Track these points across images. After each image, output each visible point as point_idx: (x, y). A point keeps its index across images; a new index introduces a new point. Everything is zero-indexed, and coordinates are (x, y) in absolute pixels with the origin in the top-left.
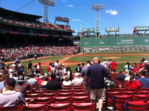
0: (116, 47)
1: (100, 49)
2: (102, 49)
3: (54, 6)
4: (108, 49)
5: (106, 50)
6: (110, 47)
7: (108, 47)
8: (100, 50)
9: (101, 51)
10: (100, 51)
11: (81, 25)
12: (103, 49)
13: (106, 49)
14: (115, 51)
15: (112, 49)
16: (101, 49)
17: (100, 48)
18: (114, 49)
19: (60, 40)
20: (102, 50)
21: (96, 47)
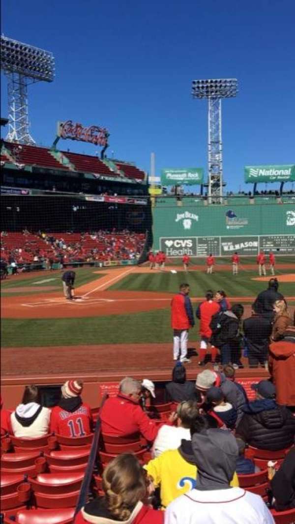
0: (286, 237)
1: (223, 244)
2: (234, 244)
3: (49, 81)
4: (256, 244)
5: (249, 247)
6: (262, 238)
7: (255, 239)
8: (226, 249)
9: (228, 252)
10: (224, 252)
11: (153, 155)
12: (237, 247)
13: (247, 244)
14: (282, 253)
15: (269, 246)
16: (228, 247)
17: (224, 240)
18: (279, 245)
19: (75, 209)
20: (232, 248)
21: (212, 237)
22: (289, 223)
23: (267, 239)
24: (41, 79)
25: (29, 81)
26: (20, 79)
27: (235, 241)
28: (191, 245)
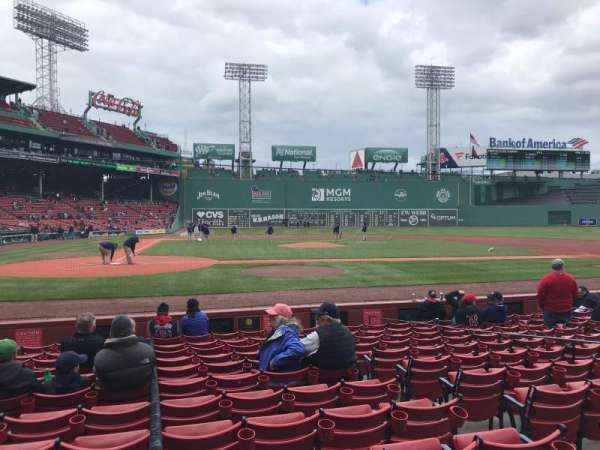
0: (308, 211)
1: (253, 216)
2: (262, 217)
4: (281, 217)
5: (275, 220)
6: (286, 211)
7: (282, 212)
8: (255, 220)
9: (257, 224)
10: (252, 224)
12: (265, 219)
13: (274, 217)
15: (293, 219)
16: (257, 219)
17: (254, 212)
18: (301, 218)
19: (105, 178)
20: (260, 220)
21: (241, 210)
22: (313, 199)
23: (292, 213)
24: (73, 47)
25: (59, 48)
26: (50, 45)
27: (264, 214)
28: (222, 216)
